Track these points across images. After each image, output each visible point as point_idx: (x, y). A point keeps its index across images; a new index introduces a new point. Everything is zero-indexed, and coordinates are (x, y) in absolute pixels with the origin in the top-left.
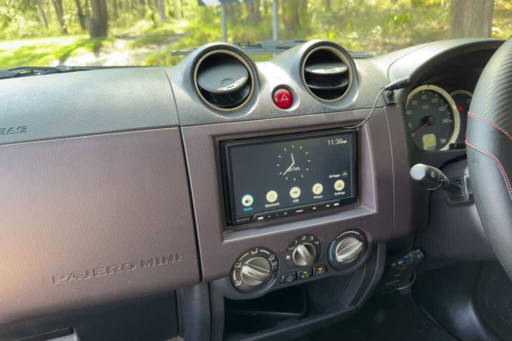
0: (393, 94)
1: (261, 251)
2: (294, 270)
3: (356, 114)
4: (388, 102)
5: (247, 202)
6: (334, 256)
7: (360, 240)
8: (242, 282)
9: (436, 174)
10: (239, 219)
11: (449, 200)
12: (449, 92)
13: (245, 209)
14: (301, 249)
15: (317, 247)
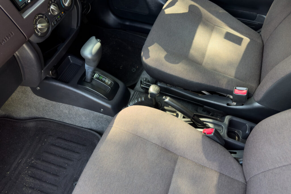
1: (39, 16)
2: (54, 18)
6: (64, 5)
8: (41, 33)
10: (21, 6)
13: (20, 1)
14: (52, 7)
15: (57, 3)
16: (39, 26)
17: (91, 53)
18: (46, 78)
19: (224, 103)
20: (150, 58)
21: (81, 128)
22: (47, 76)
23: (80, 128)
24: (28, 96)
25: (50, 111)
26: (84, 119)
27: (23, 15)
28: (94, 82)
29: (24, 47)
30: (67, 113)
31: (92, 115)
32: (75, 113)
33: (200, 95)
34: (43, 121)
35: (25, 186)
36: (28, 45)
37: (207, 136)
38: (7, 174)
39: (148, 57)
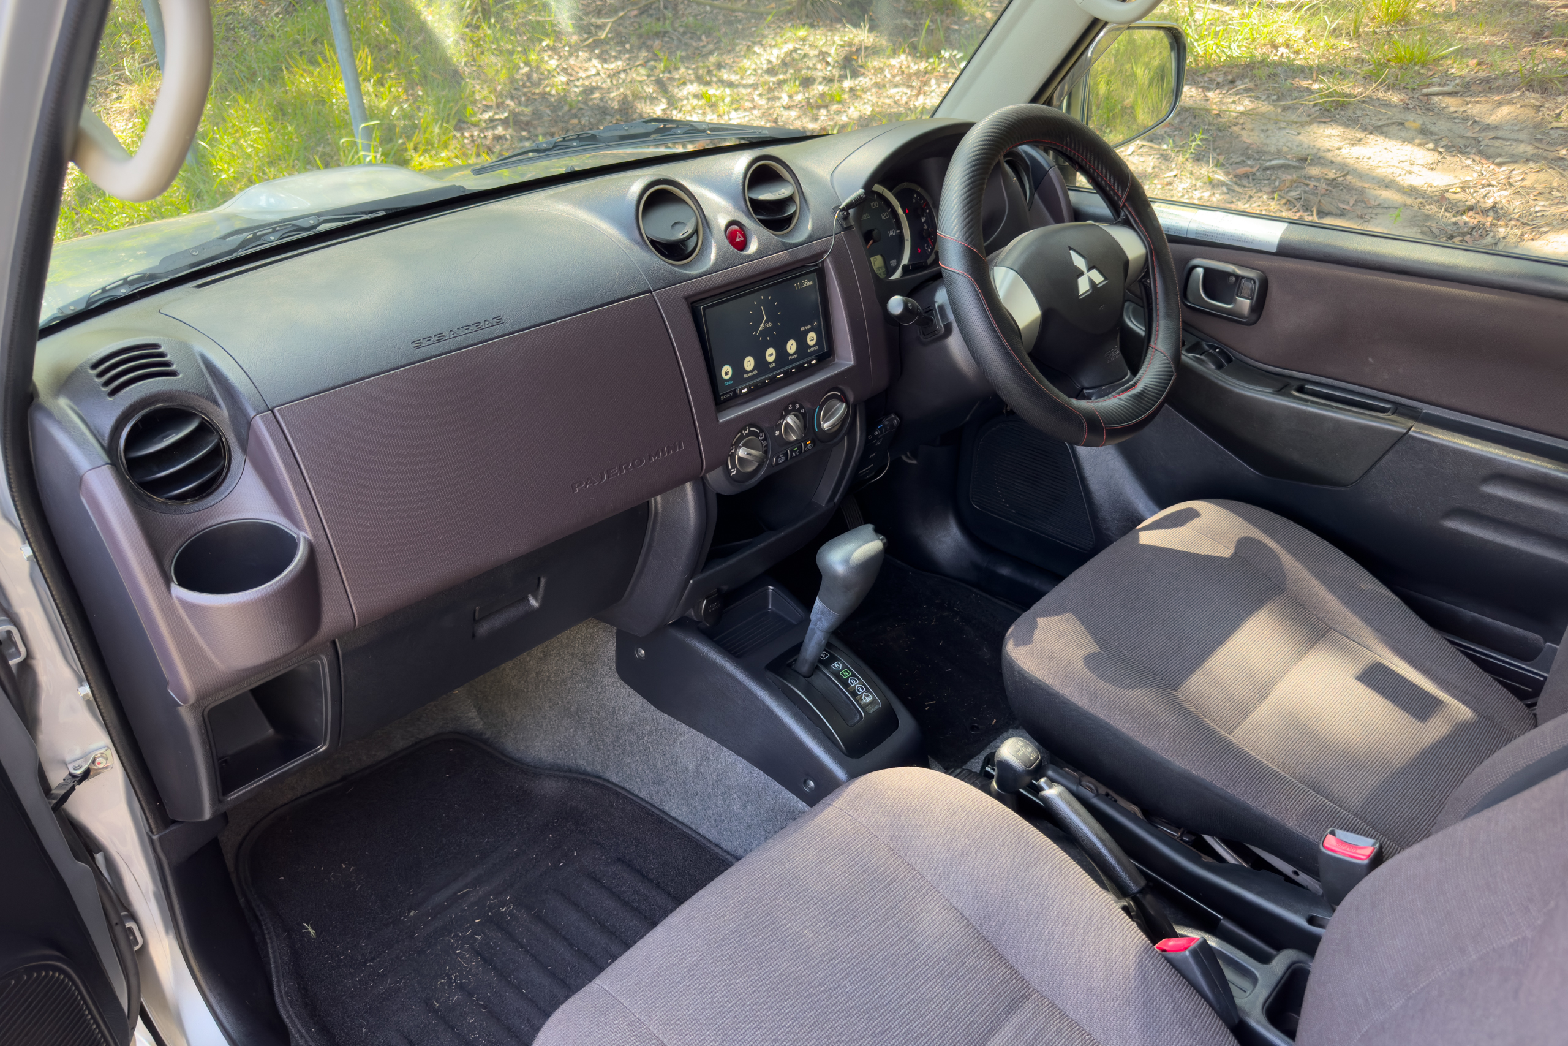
0: (848, 214)
1: (752, 429)
2: (784, 448)
3: (817, 246)
4: (845, 226)
5: (726, 374)
6: (819, 425)
7: (842, 401)
8: (738, 470)
9: (913, 305)
10: (724, 395)
11: (922, 337)
12: (890, 190)
13: (726, 384)
14: (790, 420)
15: (804, 415)
16: (742, 452)
17: (846, 561)
18: (682, 623)
19: (1296, 912)
20: (1030, 646)
21: (713, 847)
22: (687, 614)
23: (708, 844)
24: (593, 676)
25: (636, 750)
26: (736, 808)
27: (720, 415)
28: (818, 681)
29: (684, 491)
30: (688, 770)
31: (769, 798)
32: (718, 776)
33: (1206, 859)
34: (596, 784)
35: (449, 976)
36: (696, 490)
37: (1169, 960)
38: (405, 917)
39: (1025, 640)
